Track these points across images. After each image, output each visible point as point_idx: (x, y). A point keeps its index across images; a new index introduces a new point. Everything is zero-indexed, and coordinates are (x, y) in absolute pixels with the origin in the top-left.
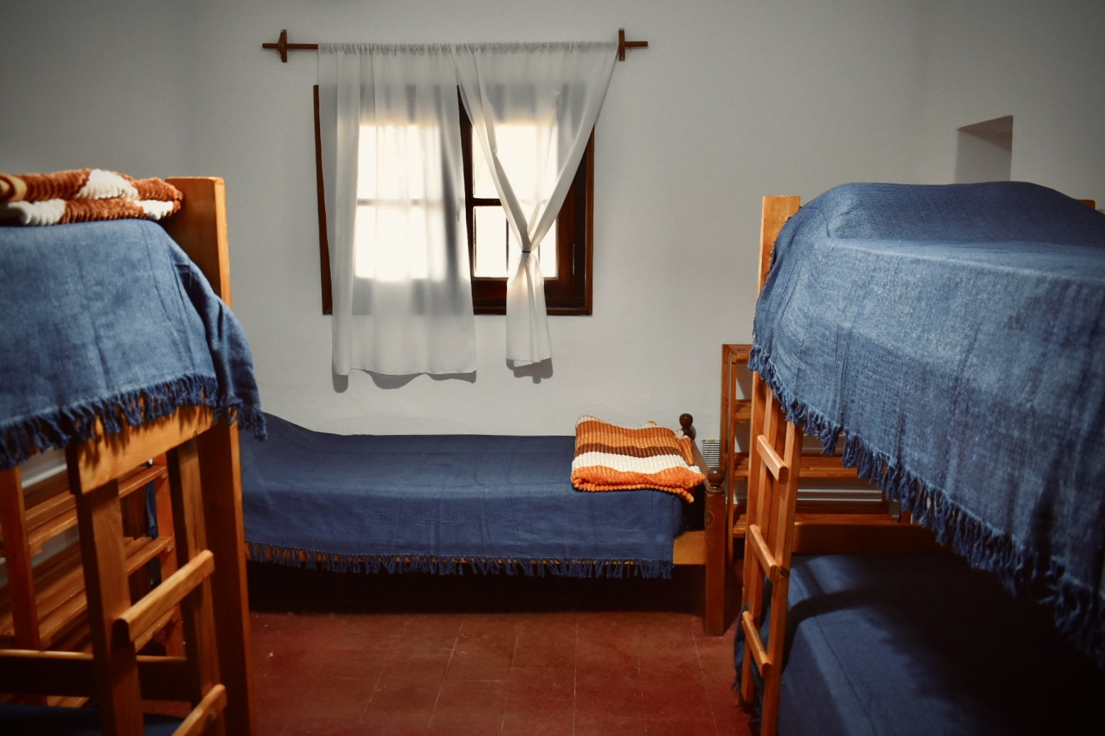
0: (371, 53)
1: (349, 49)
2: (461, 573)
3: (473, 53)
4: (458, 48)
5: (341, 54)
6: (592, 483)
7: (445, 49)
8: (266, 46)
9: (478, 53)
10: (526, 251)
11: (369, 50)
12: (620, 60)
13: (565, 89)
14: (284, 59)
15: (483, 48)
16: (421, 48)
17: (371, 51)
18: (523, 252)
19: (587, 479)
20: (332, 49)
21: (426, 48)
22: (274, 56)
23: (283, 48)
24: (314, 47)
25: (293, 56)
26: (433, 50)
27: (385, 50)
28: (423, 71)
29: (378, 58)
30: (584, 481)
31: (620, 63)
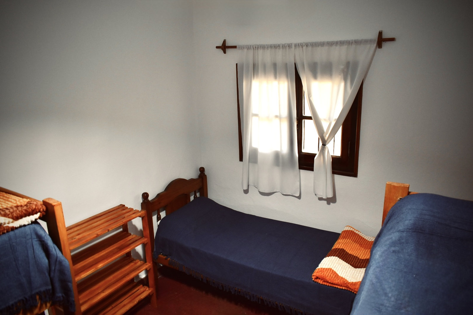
0: (258, 49)
1: (248, 48)
2: (260, 303)
3: (302, 47)
4: (295, 46)
5: (245, 50)
6: (322, 280)
7: (290, 46)
8: (217, 47)
9: (304, 48)
10: (324, 145)
11: (257, 48)
12: (379, 48)
13: (348, 64)
14: (225, 52)
15: (307, 45)
16: (279, 46)
17: (258, 48)
18: (323, 145)
19: (319, 277)
20: (242, 48)
21: (281, 46)
22: (220, 51)
23: (224, 47)
24: (235, 47)
25: (228, 51)
26: (284, 46)
27: (263, 47)
28: (280, 56)
29: (260, 51)
30: (317, 278)
31: (378, 50)
